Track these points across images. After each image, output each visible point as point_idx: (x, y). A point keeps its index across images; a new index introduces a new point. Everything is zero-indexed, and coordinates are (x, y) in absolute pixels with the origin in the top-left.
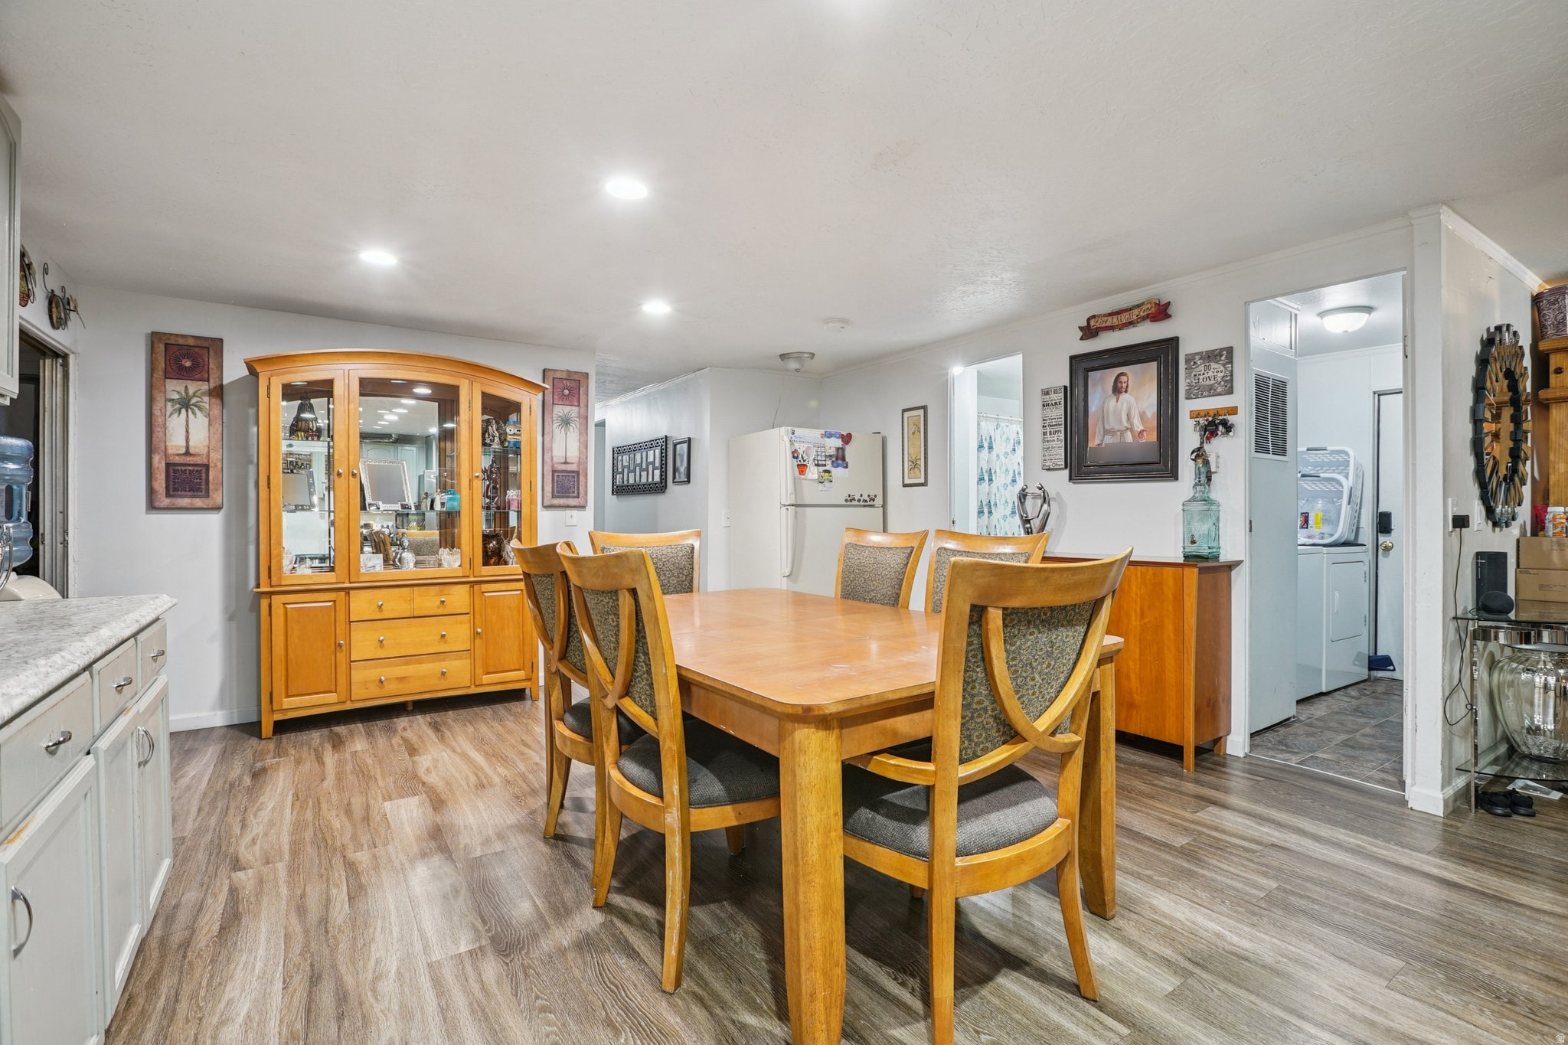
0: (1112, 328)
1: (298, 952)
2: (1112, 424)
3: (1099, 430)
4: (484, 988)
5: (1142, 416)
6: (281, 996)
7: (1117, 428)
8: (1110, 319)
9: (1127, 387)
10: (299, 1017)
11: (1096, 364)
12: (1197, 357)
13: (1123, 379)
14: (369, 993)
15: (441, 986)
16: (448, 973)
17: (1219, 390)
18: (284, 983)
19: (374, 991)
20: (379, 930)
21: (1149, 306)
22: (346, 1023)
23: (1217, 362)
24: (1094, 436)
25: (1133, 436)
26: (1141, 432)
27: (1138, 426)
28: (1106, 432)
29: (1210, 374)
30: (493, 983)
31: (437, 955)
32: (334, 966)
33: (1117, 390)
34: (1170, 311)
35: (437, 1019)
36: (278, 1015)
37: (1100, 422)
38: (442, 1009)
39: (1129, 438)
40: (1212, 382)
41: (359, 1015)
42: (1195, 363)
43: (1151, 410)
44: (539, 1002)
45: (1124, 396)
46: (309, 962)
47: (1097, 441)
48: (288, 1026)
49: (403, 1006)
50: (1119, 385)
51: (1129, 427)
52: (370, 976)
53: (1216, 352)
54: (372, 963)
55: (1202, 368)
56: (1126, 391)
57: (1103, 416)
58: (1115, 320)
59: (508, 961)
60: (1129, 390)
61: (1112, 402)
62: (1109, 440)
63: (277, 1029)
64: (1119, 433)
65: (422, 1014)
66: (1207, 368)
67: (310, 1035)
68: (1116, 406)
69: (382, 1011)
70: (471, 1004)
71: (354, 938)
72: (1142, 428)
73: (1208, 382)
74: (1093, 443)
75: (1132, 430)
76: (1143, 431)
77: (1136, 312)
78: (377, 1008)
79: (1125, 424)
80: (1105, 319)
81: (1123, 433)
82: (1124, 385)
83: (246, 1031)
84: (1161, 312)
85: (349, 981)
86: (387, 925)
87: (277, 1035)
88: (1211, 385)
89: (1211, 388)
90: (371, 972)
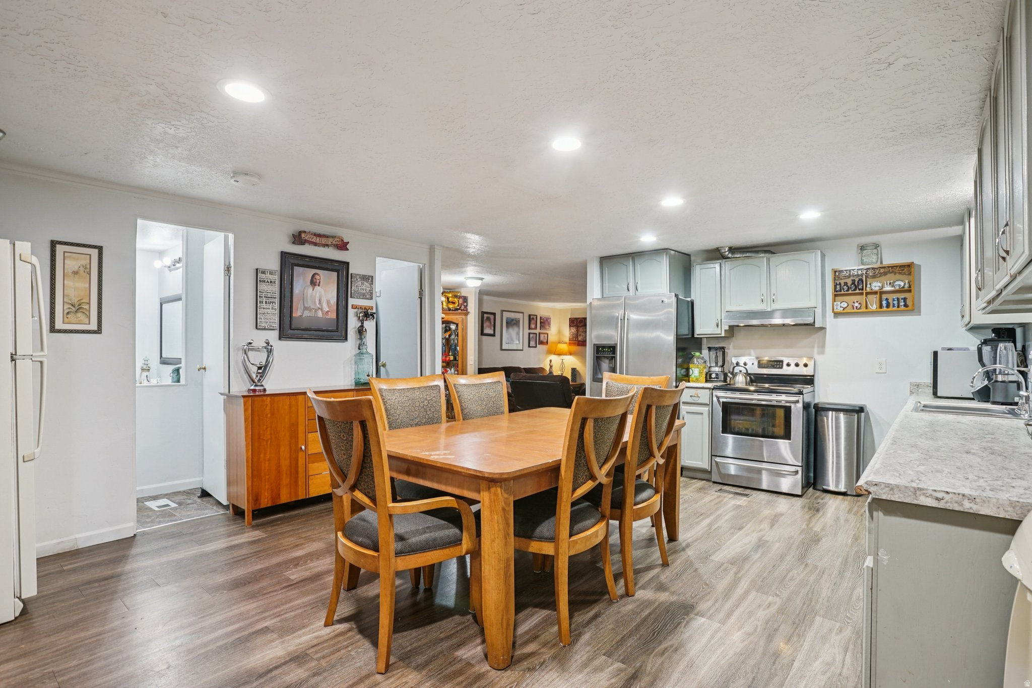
0: (315, 244)
1: (777, 677)
2: (309, 304)
3: (301, 307)
4: (716, 602)
5: (328, 302)
6: (797, 658)
7: (312, 307)
8: (315, 238)
9: (320, 282)
10: (793, 642)
11: (301, 263)
12: (358, 277)
13: (317, 277)
14: (758, 631)
15: (729, 614)
16: (721, 616)
17: (368, 297)
18: (793, 664)
19: (755, 630)
20: (727, 658)
21: (338, 239)
22: (775, 626)
23: (367, 282)
24: (297, 310)
25: (323, 314)
26: (328, 312)
27: (326, 309)
28: (305, 308)
29: (364, 287)
30: (710, 601)
31: (716, 625)
32: (764, 654)
33: (313, 283)
34: (348, 246)
35: (742, 605)
36: (802, 650)
37: (301, 301)
38: (737, 607)
39: (320, 314)
40: (365, 292)
41: (768, 626)
42: (357, 280)
43: (334, 301)
44: (704, 587)
45: (317, 288)
46: (774, 667)
47: (299, 314)
48: (800, 641)
49: (750, 617)
50: (315, 280)
51: (320, 307)
52: (752, 637)
53: (367, 277)
54: (746, 643)
55: (360, 283)
56: (319, 285)
57: (303, 298)
58: (318, 240)
59: (695, 604)
60: (321, 284)
61: (310, 290)
62: (307, 314)
63: (805, 644)
64: (314, 310)
65: (746, 610)
66: (363, 284)
67: (792, 632)
68: (312, 293)
69: (759, 621)
70: (726, 601)
71: (743, 662)
72: (327, 309)
73: (363, 291)
74: (297, 314)
75: (322, 310)
76: (329, 311)
77: (331, 240)
78: (759, 624)
79: (318, 305)
80: (312, 236)
81: (316, 311)
82: (318, 281)
83: (819, 652)
84: (343, 246)
85: (762, 643)
86: (720, 657)
87: (806, 641)
88: (364, 293)
89: (364, 295)
90: (750, 639)
